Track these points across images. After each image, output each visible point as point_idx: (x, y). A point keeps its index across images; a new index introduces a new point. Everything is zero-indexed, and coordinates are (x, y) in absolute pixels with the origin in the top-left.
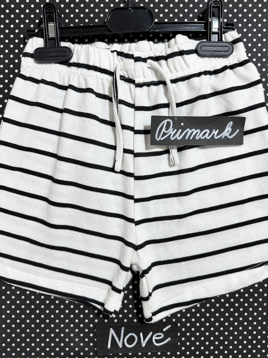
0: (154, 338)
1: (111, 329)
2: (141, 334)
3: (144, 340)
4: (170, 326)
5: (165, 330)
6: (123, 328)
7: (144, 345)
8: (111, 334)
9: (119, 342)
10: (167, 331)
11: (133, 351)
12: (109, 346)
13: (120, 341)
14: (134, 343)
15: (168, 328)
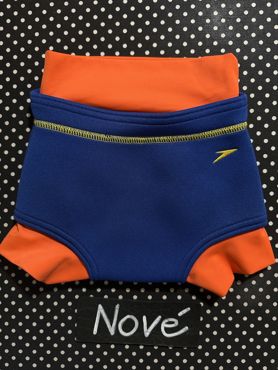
0: (164, 325)
1: (100, 307)
2: (144, 318)
3: (148, 326)
4: (189, 309)
5: (180, 314)
6: (117, 306)
7: (147, 334)
8: (100, 315)
9: (110, 327)
10: (184, 315)
11: (130, 342)
12: (95, 331)
13: (111, 325)
14: (133, 330)
15: (186, 311)
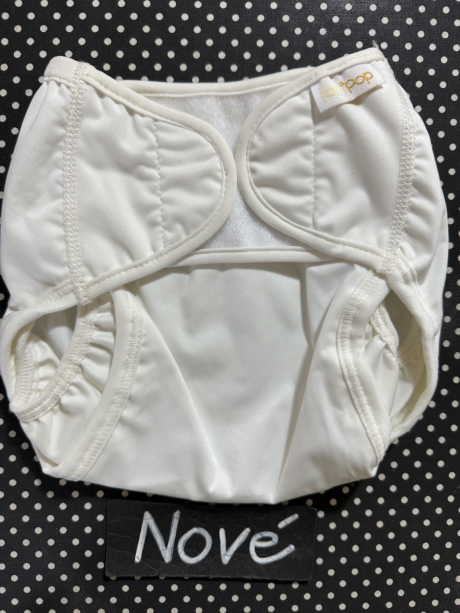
0: (254, 543)
1: (147, 515)
2: (222, 533)
3: (228, 546)
4: (296, 516)
5: (282, 525)
6: (177, 514)
7: (226, 558)
8: (146, 528)
9: (164, 548)
10: (287, 527)
11: (198, 573)
12: (138, 557)
13: (166, 546)
14: (202, 553)
15: (292, 521)
